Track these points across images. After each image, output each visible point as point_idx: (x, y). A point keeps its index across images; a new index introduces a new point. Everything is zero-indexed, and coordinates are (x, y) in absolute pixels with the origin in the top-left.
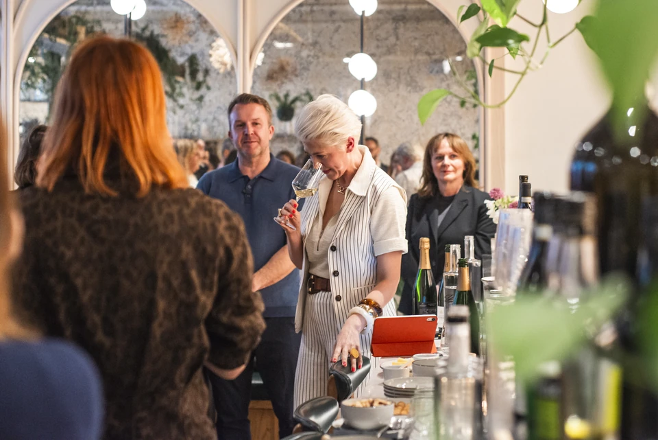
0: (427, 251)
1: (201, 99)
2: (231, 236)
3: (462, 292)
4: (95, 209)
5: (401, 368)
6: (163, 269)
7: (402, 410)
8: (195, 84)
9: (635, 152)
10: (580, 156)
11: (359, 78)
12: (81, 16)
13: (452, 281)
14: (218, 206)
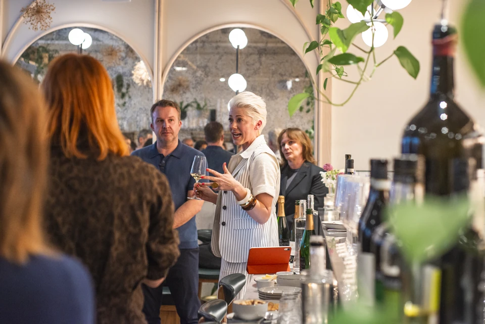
0: (283, 205)
1: (124, 104)
2: (161, 189)
3: (309, 231)
4: (70, 170)
5: (269, 281)
6: (117, 211)
7: (272, 307)
8: (120, 94)
9: (445, 130)
10: (408, 134)
11: (235, 91)
12: (45, 46)
13: (301, 224)
14: (152, 169)
